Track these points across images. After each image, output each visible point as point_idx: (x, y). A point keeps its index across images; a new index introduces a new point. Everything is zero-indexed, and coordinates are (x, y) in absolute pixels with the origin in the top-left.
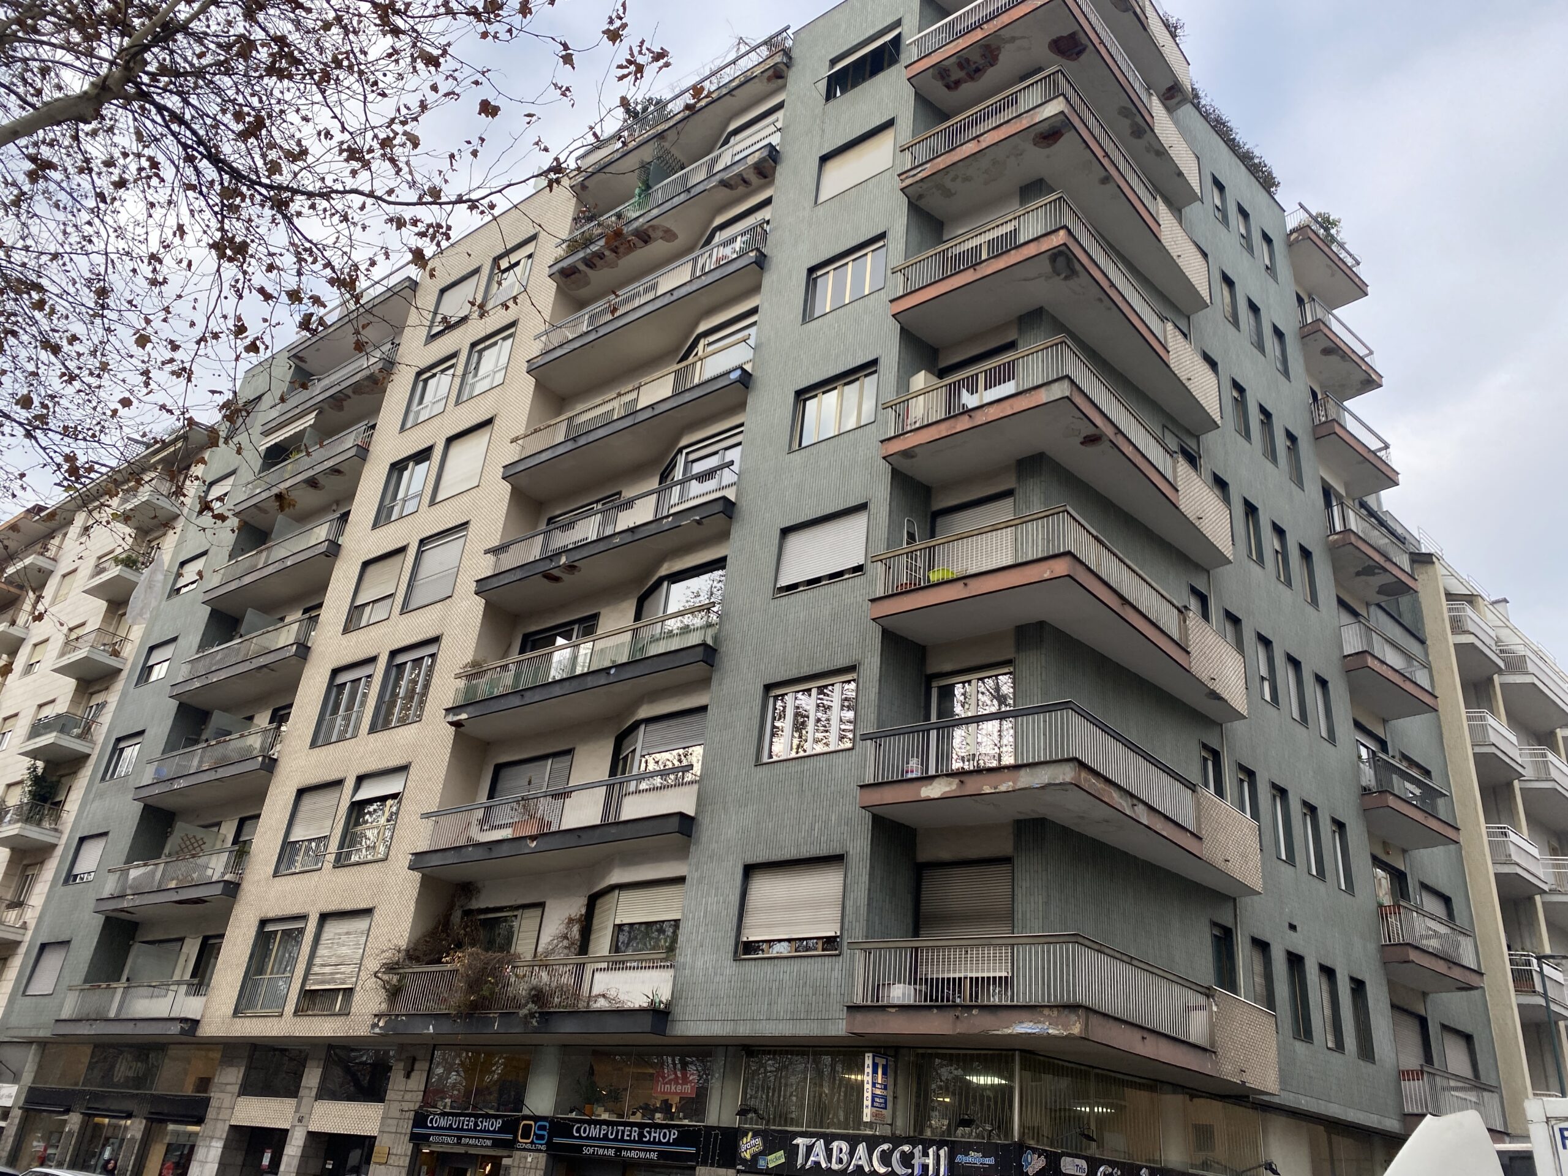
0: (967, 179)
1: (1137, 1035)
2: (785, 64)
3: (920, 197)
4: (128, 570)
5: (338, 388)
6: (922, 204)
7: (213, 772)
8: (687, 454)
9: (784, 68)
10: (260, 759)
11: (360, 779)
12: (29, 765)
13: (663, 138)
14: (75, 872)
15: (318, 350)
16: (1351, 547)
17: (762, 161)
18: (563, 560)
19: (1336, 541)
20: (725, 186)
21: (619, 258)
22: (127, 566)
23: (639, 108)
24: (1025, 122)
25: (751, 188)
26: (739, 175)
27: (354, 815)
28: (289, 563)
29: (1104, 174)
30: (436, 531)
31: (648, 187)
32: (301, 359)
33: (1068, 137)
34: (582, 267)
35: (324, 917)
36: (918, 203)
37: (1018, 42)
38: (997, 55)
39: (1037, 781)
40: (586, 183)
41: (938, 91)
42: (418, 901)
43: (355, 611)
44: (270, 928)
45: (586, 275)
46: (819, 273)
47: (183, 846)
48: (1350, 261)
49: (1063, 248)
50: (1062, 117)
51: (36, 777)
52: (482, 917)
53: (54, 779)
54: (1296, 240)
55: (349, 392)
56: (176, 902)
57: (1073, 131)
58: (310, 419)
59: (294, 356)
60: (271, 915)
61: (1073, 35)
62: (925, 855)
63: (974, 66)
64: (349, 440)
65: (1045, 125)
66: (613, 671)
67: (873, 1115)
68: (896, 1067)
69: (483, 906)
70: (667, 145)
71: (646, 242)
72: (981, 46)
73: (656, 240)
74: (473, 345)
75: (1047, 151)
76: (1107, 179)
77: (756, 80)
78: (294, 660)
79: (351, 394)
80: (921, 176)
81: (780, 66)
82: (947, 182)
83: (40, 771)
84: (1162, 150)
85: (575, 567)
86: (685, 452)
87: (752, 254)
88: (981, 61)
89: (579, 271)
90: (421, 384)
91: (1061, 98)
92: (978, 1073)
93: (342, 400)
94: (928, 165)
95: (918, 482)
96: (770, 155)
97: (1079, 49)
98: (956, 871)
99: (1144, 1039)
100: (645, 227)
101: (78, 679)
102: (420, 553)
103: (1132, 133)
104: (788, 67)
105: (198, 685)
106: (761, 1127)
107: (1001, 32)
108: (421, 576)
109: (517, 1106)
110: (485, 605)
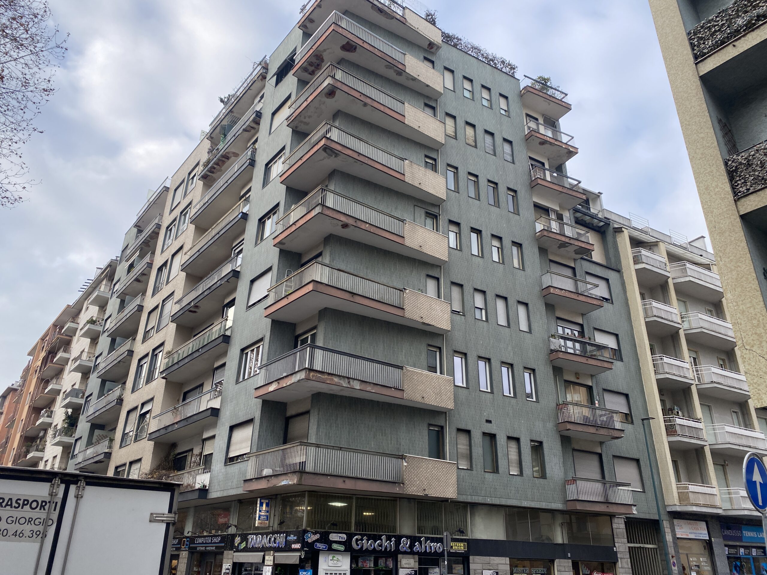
1: (340, 480)
2: (265, 73)
3: (296, 127)
5: (144, 238)
6: (298, 129)
7: (104, 408)
8: (235, 250)
9: (265, 74)
10: (117, 400)
11: (143, 405)
12: (64, 411)
13: (232, 110)
14: (75, 454)
15: (143, 222)
16: (545, 237)
17: (254, 119)
18: (192, 304)
19: (539, 236)
20: (246, 131)
21: (221, 167)
22: (92, 324)
23: (226, 100)
24: (319, 90)
25: (256, 130)
26: (249, 126)
27: (141, 420)
28: (128, 316)
29: (363, 103)
30: (167, 296)
31: (225, 135)
32: (139, 226)
33: (338, 92)
34: (209, 174)
35: (131, 463)
37: (327, 51)
38: (323, 58)
39: (295, 380)
40: (212, 136)
41: (306, 76)
42: (154, 453)
43: (146, 333)
44: (119, 470)
45: (212, 177)
46: (270, 165)
47: (98, 439)
48: (560, 96)
49: (325, 146)
51: (69, 416)
52: (178, 457)
54: (524, 94)
55: (148, 239)
56: (94, 463)
57: (339, 90)
58: (138, 253)
59: (136, 225)
60: (118, 464)
61: (348, 43)
62: (290, 413)
63: (316, 64)
64: (147, 259)
65: (326, 89)
66: (200, 350)
67: (259, 523)
68: (275, 504)
69: (180, 451)
70: (234, 114)
71: (228, 159)
72: (314, 56)
73: (231, 157)
74: (181, 213)
75: (334, 99)
76: (365, 105)
77: (257, 82)
78: (128, 357)
80: (292, 119)
81: (263, 74)
82: (302, 119)
83: (70, 413)
84: (414, 78)
85: (197, 306)
87: (248, 161)
88: (318, 62)
90: (169, 232)
91: (329, 77)
93: (146, 243)
94: (293, 114)
95: (295, 253)
96: (257, 115)
97: (354, 48)
98: (299, 418)
99: (344, 481)
100: (224, 153)
101: (82, 373)
102: (163, 306)
103: (397, 74)
104: (267, 74)
105: (103, 372)
106: (241, 533)
107: (318, 49)
108: (163, 316)
109: (182, 533)
110: (177, 326)
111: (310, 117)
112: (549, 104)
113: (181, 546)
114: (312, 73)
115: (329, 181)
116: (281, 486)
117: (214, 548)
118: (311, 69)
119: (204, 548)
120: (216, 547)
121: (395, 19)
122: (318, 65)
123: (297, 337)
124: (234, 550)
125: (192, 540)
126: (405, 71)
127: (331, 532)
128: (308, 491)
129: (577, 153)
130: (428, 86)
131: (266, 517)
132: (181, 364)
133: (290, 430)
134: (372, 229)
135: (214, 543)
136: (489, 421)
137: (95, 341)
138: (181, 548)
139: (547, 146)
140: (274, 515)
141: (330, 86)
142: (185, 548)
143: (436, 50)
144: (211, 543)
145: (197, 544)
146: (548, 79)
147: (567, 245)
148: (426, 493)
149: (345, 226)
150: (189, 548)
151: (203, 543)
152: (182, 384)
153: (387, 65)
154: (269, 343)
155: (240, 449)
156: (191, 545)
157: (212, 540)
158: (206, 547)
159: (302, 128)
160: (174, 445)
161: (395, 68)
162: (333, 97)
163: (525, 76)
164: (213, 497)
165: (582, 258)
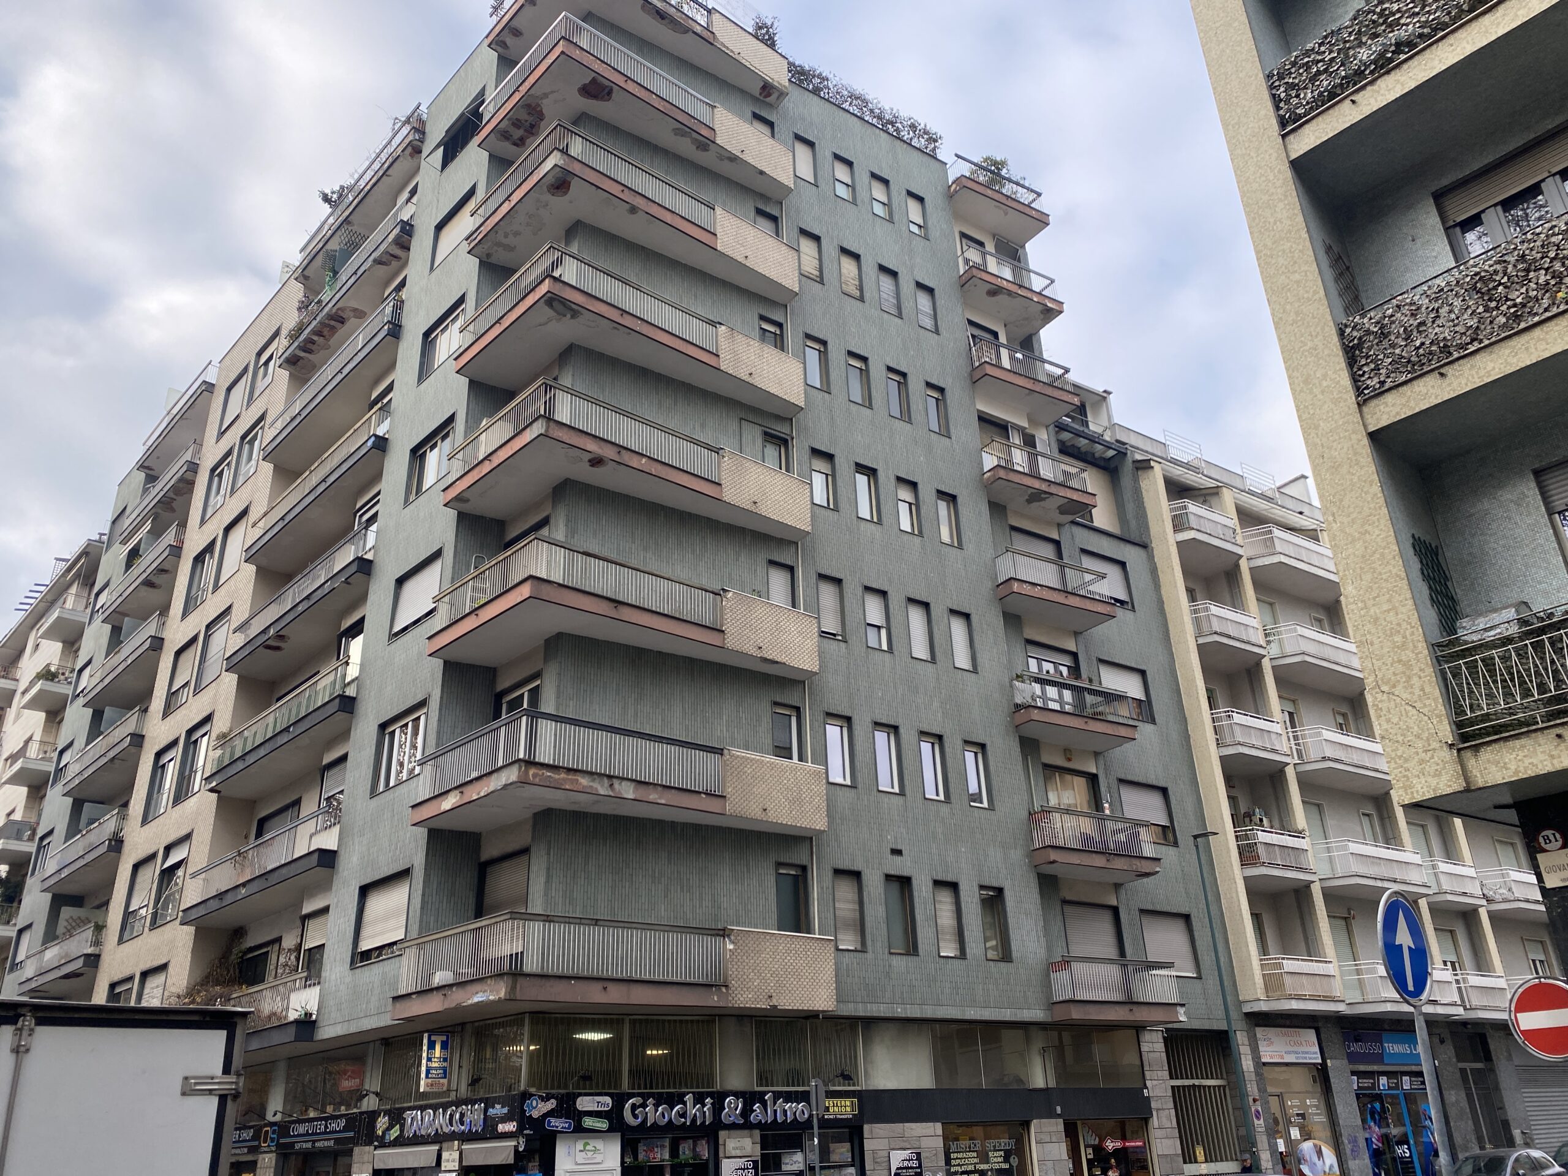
1: (597, 987)
2: (419, 140)
3: (488, 255)
4: (49, 683)
5: (162, 493)
6: (493, 260)
7: (81, 859)
8: (360, 516)
9: (419, 144)
10: (107, 842)
11: (168, 849)
13: (349, 223)
14: (16, 962)
15: (158, 458)
16: (1000, 480)
17: (398, 237)
18: (272, 632)
19: (989, 478)
20: (380, 264)
21: (327, 340)
22: (47, 679)
23: (335, 196)
25: (400, 264)
26: (386, 252)
27: (165, 881)
28: (129, 662)
29: (627, 206)
30: (215, 615)
31: (335, 273)
32: (148, 468)
33: (575, 183)
34: (302, 354)
35: (145, 975)
36: (489, 261)
37: (551, 96)
38: (541, 111)
40: (305, 273)
41: (506, 148)
42: (194, 951)
43: (172, 696)
44: (118, 990)
45: (309, 360)
46: (433, 336)
47: (69, 927)
49: (549, 295)
51: (1, 880)
52: (251, 955)
54: (956, 192)
55: (171, 495)
56: (61, 978)
57: (576, 178)
58: (148, 526)
59: (142, 466)
60: (116, 979)
61: (594, 80)
62: (489, 852)
63: (528, 124)
64: (169, 538)
65: (550, 177)
66: (292, 728)
67: (427, 1085)
69: (251, 945)
70: (355, 228)
71: (343, 323)
72: (522, 107)
73: (348, 319)
74: (243, 438)
76: (633, 210)
77: (401, 159)
78: (133, 750)
79: (173, 496)
80: (479, 238)
81: (415, 142)
82: (500, 237)
83: (3, 874)
84: (733, 156)
85: (283, 636)
86: (358, 515)
87: (386, 327)
88: (531, 119)
89: (302, 358)
90: (216, 479)
91: (555, 151)
93: (169, 503)
94: (482, 229)
95: (492, 519)
96: (403, 230)
97: (606, 91)
98: (506, 864)
99: (605, 988)
100: (334, 310)
101: (29, 787)
102: (207, 637)
103: (697, 148)
104: (422, 142)
105: (77, 782)
106: (388, 1107)
107: (532, 92)
108: (208, 657)
109: (262, 1116)
110: (239, 678)
111: (516, 234)
112: (1006, 214)
113: (260, 1143)
114: (519, 142)
115: (561, 367)
116: (472, 1005)
117: (332, 1142)
118: (518, 133)
119: (309, 1145)
120: (337, 1141)
121: (690, 33)
122: (532, 126)
123: (499, 697)
124: (376, 1143)
125: (283, 1128)
126: (714, 142)
127: (580, 1095)
128: (530, 1013)
129: (1061, 312)
130: (762, 173)
131: (441, 1071)
133: (488, 889)
134: (655, 469)
135: (330, 1133)
136: (897, 852)
137: (56, 718)
138: (259, 1146)
139: (1002, 298)
140: (460, 1067)
141: (558, 169)
142: (269, 1146)
143: (778, 98)
144: (325, 1133)
145: (294, 1136)
146: (1003, 164)
147: (1043, 496)
148: (774, 1002)
149: (597, 462)
150: (278, 1145)
151: (307, 1134)
152: (255, 802)
153: (677, 129)
154: (440, 709)
155: (382, 933)
156: (282, 1141)
157: (326, 1127)
158: (314, 1142)
159: (501, 257)
160: (239, 932)
161: (694, 135)
162: (566, 193)
163: (957, 155)
164: (326, 1036)
165: (1073, 522)
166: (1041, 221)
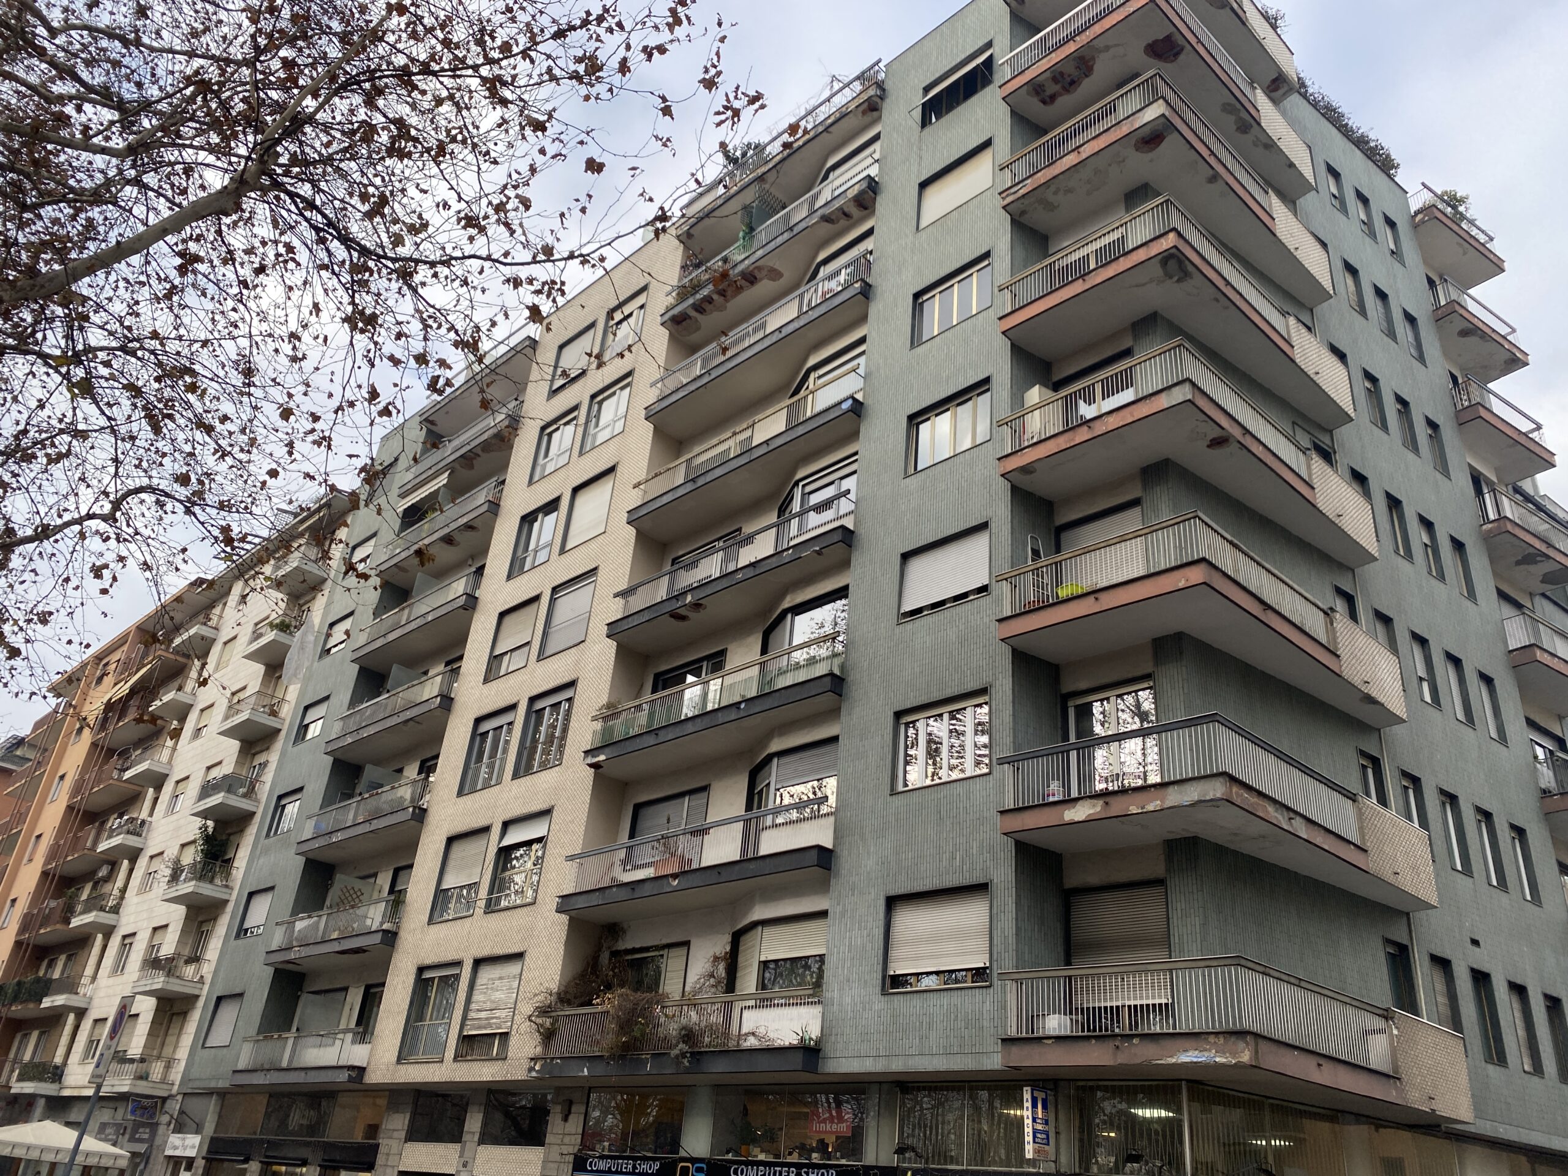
0: (1069, 191)
1: (1312, 1062)
2: (876, 101)
3: (1022, 213)
4: (282, 634)
5: (468, 448)
6: (1024, 220)
7: (367, 824)
8: (804, 486)
10: (411, 809)
11: (506, 825)
12: (200, 825)
13: (763, 180)
14: (246, 926)
15: (447, 413)
16: (1507, 535)
17: (862, 193)
18: (689, 598)
19: (1490, 531)
20: (827, 221)
21: (727, 301)
22: (281, 630)
23: (738, 154)
24: (1125, 129)
25: (851, 221)
26: (841, 211)
27: (505, 861)
28: (430, 618)
29: (1211, 172)
30: (567, 579)
31: (752, 229)
32: (432, 423)
33: (1171, 140)
34: (693, 313)
35: (478, 963)
36: (1022, 220)
37: (1112, 51)
38: (1092, 66)
39: (1186, 799)
40: (691, 231)
41: (1034, 108)
42: (568, 944)
43: (495, 660)
44: (427, 975)
45: (697, 320)
46: (925, 298)
47: (345, 897)
48: (1482, 238)
49: (1174, 251)
50: (1163, 120)
51: (207, 836)
52: (629, 957)
53: (224, 837)
54: (1423, 222)
55: (478, 451)
56: (338, 952)
57: (1176, 134)
58: (443, 479)
59: (426, 420)
60: (428, 962)
61: (1168, 38)
62: (1073, 879)
63: (1069, 79)
64: (480, 497)
65: (1147, 129)
66: (743, 706)
67: (1036, 1151)
68: (1056, 1101)
69: (629, 946)
70: (767, 186)
71: (754, 283)
72: (1074, 59)
73: (761, 279)
74: (593, 397)
75: (1150, 155)
76: (1215, 177)
77: (851, 115)
78: (438, 712)
79: (480, 452)
80: (1022, 192)
81: (874, 99)
83: (210, 830)
84: (1271, 143)
85: (701, 605)
86: (801, 484)
87: (857, 285)
88: (1075, 73)
89: (690, 317)
90: (545, 438)
91: (1161, 101)
92: (1143, 1106)
93: (472, 459)
94: (1029, 181)
95: (1040, 498)
96: (869, 187)
97: (1175, 51)
98: (1106, 896)
99: (1319, 1065)
100: (751, 268)
101: (241, 741)
102: (553, 601)
103: (1238, 129)
104: (882, 99)
105: (350, 740)
107: (1095, 42)
108: (552, 625)
110: (618, 647)
112: (1465, 253)
114: (1048, 100)
115: (1136, 337)
116: (1174, 1064)
121: (1228, 9)
122: (1073, 83)
123: (1065, 698)
125: (716, 1168)
126: (1259, 124)
128: (1188, 1081)
129: (1526, 362)
130: (1292, 165)
131: (1044, 1136)
132: (664, 736)
133: (1077, 922)
136: (1475, 942)
137: (276, 670)
139: (1472, 340)
140: (1057, 1133)
143: (1286, 88)
147: (1539, 559)
148: (1434, 1105)
149: (1220, 441)
152: (627, 784)
153: (1229, 104)
154: (1014, 702)
159: (1038, 218)
160: (613, 930)
161: (1247, 112)
162: (1152, 150)
163: (1423, 184)
164: (831, 1071)
166: (1496, 267)
